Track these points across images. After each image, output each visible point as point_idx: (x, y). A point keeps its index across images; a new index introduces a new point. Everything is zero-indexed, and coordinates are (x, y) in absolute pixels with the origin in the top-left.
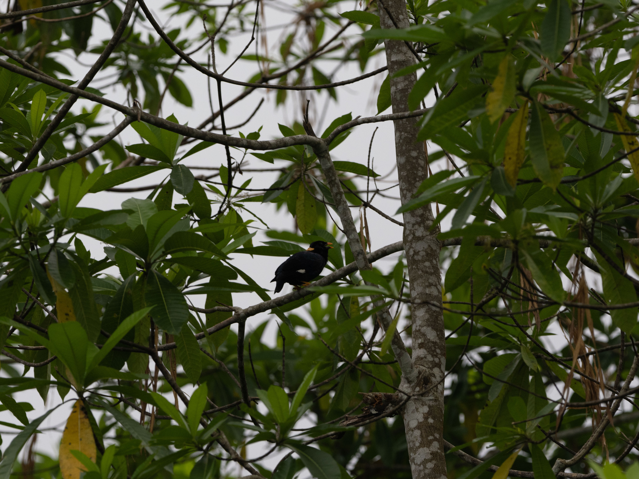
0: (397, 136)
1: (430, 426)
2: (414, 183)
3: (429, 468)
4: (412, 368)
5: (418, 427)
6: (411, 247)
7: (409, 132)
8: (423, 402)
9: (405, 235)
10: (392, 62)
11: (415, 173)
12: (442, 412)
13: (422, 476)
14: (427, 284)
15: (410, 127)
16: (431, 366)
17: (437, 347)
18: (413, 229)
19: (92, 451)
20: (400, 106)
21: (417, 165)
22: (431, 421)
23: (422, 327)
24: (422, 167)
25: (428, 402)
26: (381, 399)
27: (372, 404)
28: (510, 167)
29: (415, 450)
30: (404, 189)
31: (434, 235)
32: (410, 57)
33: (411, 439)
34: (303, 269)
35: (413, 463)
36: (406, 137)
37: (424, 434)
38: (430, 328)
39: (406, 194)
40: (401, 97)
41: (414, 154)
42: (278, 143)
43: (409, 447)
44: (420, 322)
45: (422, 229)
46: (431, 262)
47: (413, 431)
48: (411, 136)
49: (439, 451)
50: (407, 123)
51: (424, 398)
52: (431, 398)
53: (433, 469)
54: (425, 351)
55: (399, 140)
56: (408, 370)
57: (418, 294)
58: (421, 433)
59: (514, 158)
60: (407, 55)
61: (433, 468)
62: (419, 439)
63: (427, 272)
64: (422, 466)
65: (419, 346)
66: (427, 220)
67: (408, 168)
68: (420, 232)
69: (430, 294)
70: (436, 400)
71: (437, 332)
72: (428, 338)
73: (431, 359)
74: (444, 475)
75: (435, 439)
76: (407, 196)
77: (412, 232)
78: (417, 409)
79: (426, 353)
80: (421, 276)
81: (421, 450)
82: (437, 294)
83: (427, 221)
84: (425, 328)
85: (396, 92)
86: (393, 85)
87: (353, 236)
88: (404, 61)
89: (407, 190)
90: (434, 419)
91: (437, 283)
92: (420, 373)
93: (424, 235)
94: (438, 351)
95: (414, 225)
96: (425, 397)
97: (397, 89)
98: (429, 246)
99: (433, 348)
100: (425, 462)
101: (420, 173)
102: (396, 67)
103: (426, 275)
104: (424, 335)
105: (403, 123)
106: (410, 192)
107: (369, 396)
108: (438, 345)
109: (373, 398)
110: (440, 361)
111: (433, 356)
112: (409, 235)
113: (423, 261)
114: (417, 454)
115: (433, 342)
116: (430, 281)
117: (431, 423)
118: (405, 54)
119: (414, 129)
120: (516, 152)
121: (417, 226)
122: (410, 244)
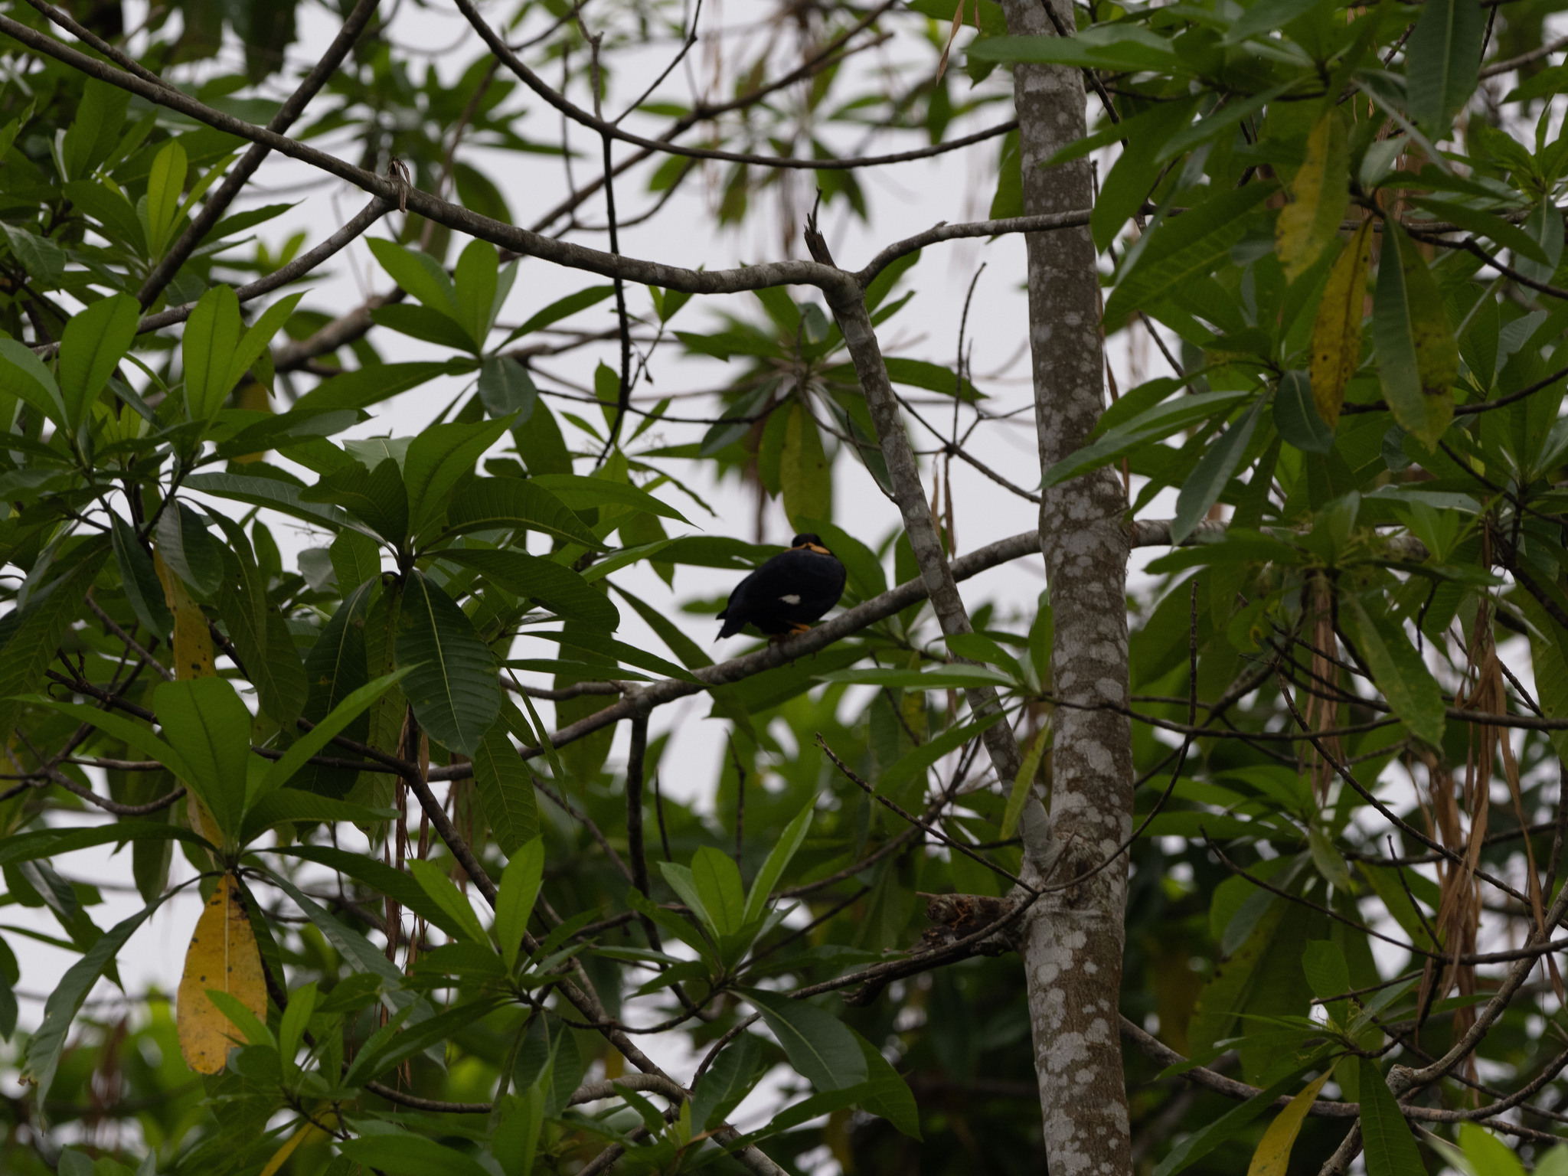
0: (1033, 274)
1: (1089, 981)
2: (1071, 391)
3: (1081, 1082)
4: (1049, 837)
5: (1060, 982)
6: (1057, 545)
7: (1064, 267)
8: (1073, 921)
9: (1045, 516)
10: (1028, 95)
11: (1073, 367)
12: (1118, 946)
13: (1063, 1102)
14: (1093, 636)
15: (1066, 254)
16: (1095, 836)
17: (1112, 789)
18: (1064, 501)
19: (258, 998)
20: (1043, 203)
21: (1078, 348)
22: (1090, 968)
23: (1077, 740)
24: (1091, 352)
25: (1085, 923)
26: (970, 910)
27: (949, 921)
28: (1323, 378)
29: (1050, 1038)
30: (1046, 405)
31: (1115, 518)
32: (1072, 85)
33: (1040, 1010)
34: (794, 594)
35: (1044, 1070)
36: (1054, 279)
37: (1072, 1000)
38: (1096, 744)
39: (1050, 416)
40: (1045, 181)
41: (1073, 319)
42: (742, 277)
43: (1034, 1029)
44: (1074, 728)
45: (1086, 502)
46: (1106, 583)
47: (1045, 991)
48: (1066, 276)
49: (1108, 1043)
50: (1059, 243)
51: (1075, 912)
52: (1093, 912)
53: (1094, 1087)
54: (1082, 798)
55: (1039, 285)
56: (1040, 842)
57: (1070, 660)
58: (1067, 998)
59: (1335, 357)
60: (1063, 79)
61: (1091, 1084)
62: (1061, 1012)
63: (1094, 608)
64: (1065, 1077)
65: (1069, 784)
66: (1099, 481)
67: (1058, 352)
68: (1081, 509)
69: (1100, 662)
70: (1105, 918)
71: (1113, 753)
72: (1092, 766)
73: (1098, 819)
74: (1118, 1100)
75: (1100, 1013)
76: (1052, 422)
77: (1062, 508)
78: (1058, 938)
79: (1085, 804)
80: (1079, 617)
81: (1064, 1037)
82: (1118, 660)
83: (1098, 484)
84: (1084, 742)
85: (1033, 168)
86: (1028, 151)
87: (917, 511)
88: (1056, 94)
89: (1053, 406)
90: (1098, 965)
91: (1119, 635)
92: (1067, 850)
93: (1092, 517)
94: (1115, 799)
95: (1066, 491)
96: (1078, 909)
97: (1036, 161)
98: (1102, 544)
99: (1103, 793)
100: (1071, 1069)
101: (1086, 367)
102: (1035, 107)
103: (1091, 613)
104: (1082, 759)
105: (1048, 243)
106: (1059, 411)
107: (942, 901)
108: (1114, 786)
109: (952, 907)
110: (1118, 825)
111: (1102, 811)
112: (1053, 515)
113: (1087, 581)
114: (1055, 1047)
115: (1103, 778)
116: (1101, 628)
117: (1091, 975)
118: (1060, 75)
119: (1076, 260)
120: (1341, 343)
121: (1073, 495)
122: (1054, 537)
